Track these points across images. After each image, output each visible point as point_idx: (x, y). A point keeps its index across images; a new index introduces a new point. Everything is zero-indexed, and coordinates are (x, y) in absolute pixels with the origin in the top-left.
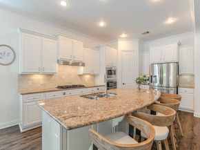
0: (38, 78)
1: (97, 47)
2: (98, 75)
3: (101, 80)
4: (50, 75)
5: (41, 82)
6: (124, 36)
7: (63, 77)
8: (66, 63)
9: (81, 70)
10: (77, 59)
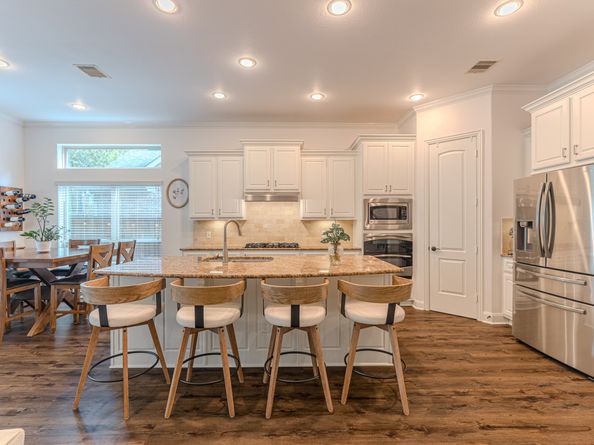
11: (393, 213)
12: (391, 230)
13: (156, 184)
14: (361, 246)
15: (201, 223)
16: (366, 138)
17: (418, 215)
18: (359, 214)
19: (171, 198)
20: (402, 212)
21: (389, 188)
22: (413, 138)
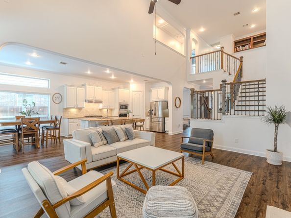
0: (73, 111)
1: (113, 89)
2: (114, 109)
3: (116, 113)
4: (80, 109)
5: (75, 113)
6: (132, 81)
7: (88, 110)
8: (90, 102)
9: (101, 106)
10: (99, 99)
11: (124, 107)
12: (123, 112)
13: (48, 94)
14: (118, 116)
15: (66, 109)
16: (119, 88)
17: (130, 108)
18: (118, 107)
19: (54, 100)
20: (126, 107)
21: (124, 101)
22: (129, 89)
